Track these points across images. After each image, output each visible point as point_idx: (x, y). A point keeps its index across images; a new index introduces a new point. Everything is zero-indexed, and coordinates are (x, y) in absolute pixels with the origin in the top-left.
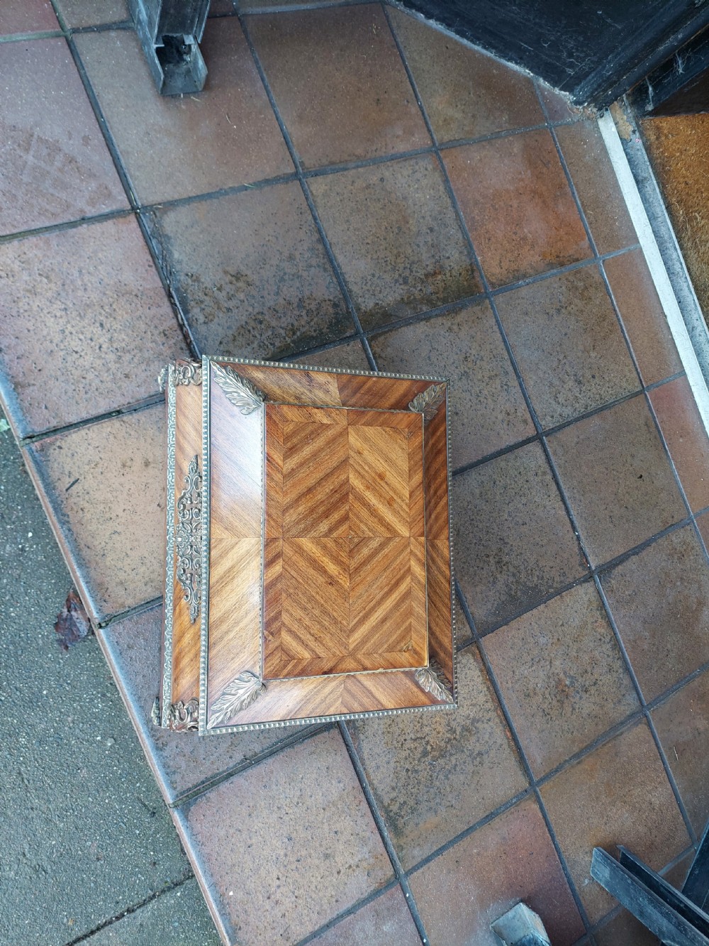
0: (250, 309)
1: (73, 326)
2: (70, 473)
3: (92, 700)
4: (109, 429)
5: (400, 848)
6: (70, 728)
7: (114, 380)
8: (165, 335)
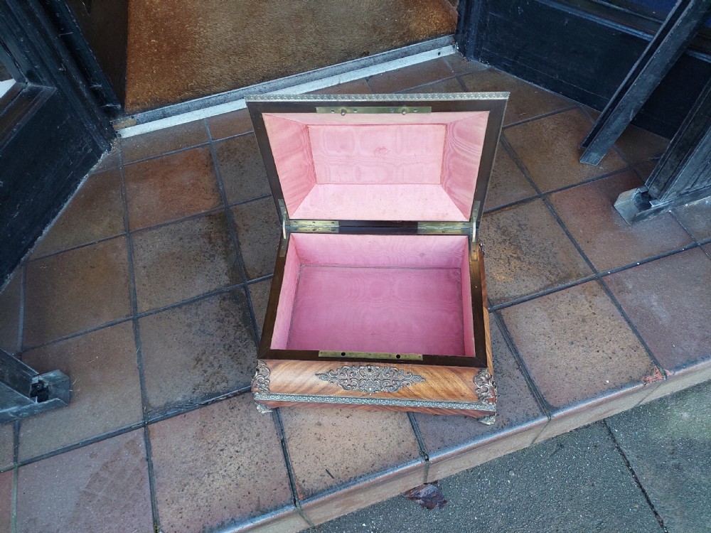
0: (221, 353)
1: (221, 469)
2: (321, 475)
3: (482, 486)
4: (294, 448)
5: (578, 275)
6: (501, 502)
7: (261, 443)
8: (233, 408)
